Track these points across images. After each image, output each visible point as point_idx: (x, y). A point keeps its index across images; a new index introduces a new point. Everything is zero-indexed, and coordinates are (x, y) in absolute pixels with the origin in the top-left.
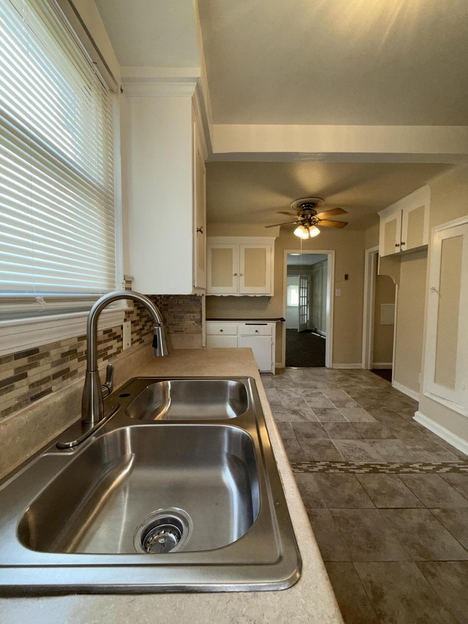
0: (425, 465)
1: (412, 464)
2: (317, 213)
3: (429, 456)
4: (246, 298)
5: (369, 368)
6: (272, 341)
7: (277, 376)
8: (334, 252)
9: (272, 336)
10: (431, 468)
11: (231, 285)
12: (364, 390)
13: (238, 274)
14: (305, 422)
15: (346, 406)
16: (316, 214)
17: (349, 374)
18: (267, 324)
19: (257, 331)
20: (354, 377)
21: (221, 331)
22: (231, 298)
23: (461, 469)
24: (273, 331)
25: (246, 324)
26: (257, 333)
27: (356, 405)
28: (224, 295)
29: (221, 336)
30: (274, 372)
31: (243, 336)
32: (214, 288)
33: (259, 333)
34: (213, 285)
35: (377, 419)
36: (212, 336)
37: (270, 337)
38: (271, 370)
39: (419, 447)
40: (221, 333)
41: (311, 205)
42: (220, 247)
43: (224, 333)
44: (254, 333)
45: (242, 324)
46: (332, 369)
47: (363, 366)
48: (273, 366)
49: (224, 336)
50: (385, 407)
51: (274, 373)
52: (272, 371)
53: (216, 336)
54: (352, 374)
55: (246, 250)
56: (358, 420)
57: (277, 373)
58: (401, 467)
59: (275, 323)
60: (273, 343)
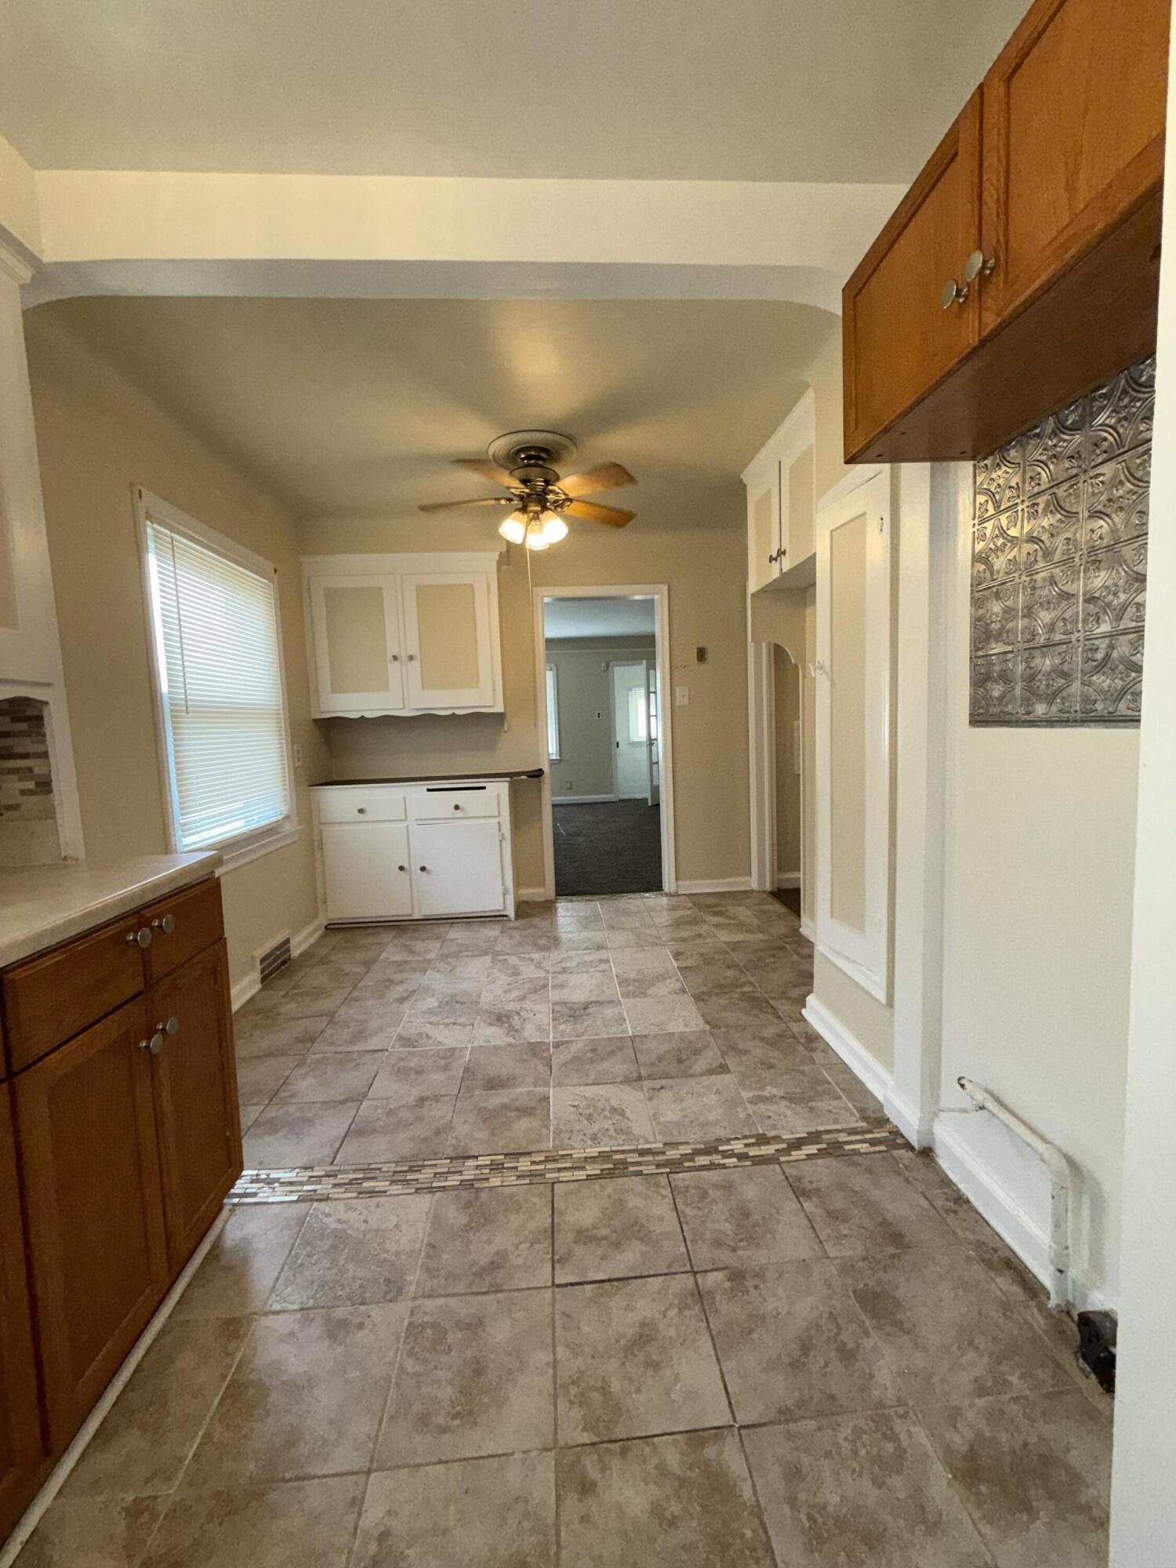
0: (762, 1140)
1: (728, 1141)
2: (561, 476)
3: (785, 1117)
4: (427, 721)
5: (768, 887)
6: (500, 830)
7: (518, 923)
8: (665, 588)
9: (500, 819)
10: (768, 1150)
11: (384, 687)
12: (724, 946)
13: (404, 657)
14: (510, 1045)
15: (649, 992)
16: (558, 479)
17: (709, 906)
18: (484, 788)
19: (457, 807)
20: (716, 914)
21: (361, 811)
22: (387, 722)
23: (847, 1147)
24: (502, 802)
25: (429, 790)
26: (458, 813)
27: (678, 985)
28: (369, 715)
29: (363, 827)
30: (511, 913)
31: (423, 822)
32: (338, 696)
33: (463, 810)
34: (336, 689)
35: (708, 1022)
36: (337, 827)
37: (495, 821)
38: (501, 908)
39: (775, 1091)
40: (361, 817)
41: (544, 455)
42: (348, 583)
43: (369, 816)
44: (451, 812)
45: (418, 791)
46: (676, 895)
47: (753, 883)
48: (507, 897)
49: (369, 826)
50: (747, 989)
51: (512, 915)
52: (505, 908)
53: (348, 827)
54: (716, 906)
55: (421, 590)
56: (656, 1029)
57: (518, 916)
58: (697, 1152)
59: (507, 784)
60: (503, 835)
